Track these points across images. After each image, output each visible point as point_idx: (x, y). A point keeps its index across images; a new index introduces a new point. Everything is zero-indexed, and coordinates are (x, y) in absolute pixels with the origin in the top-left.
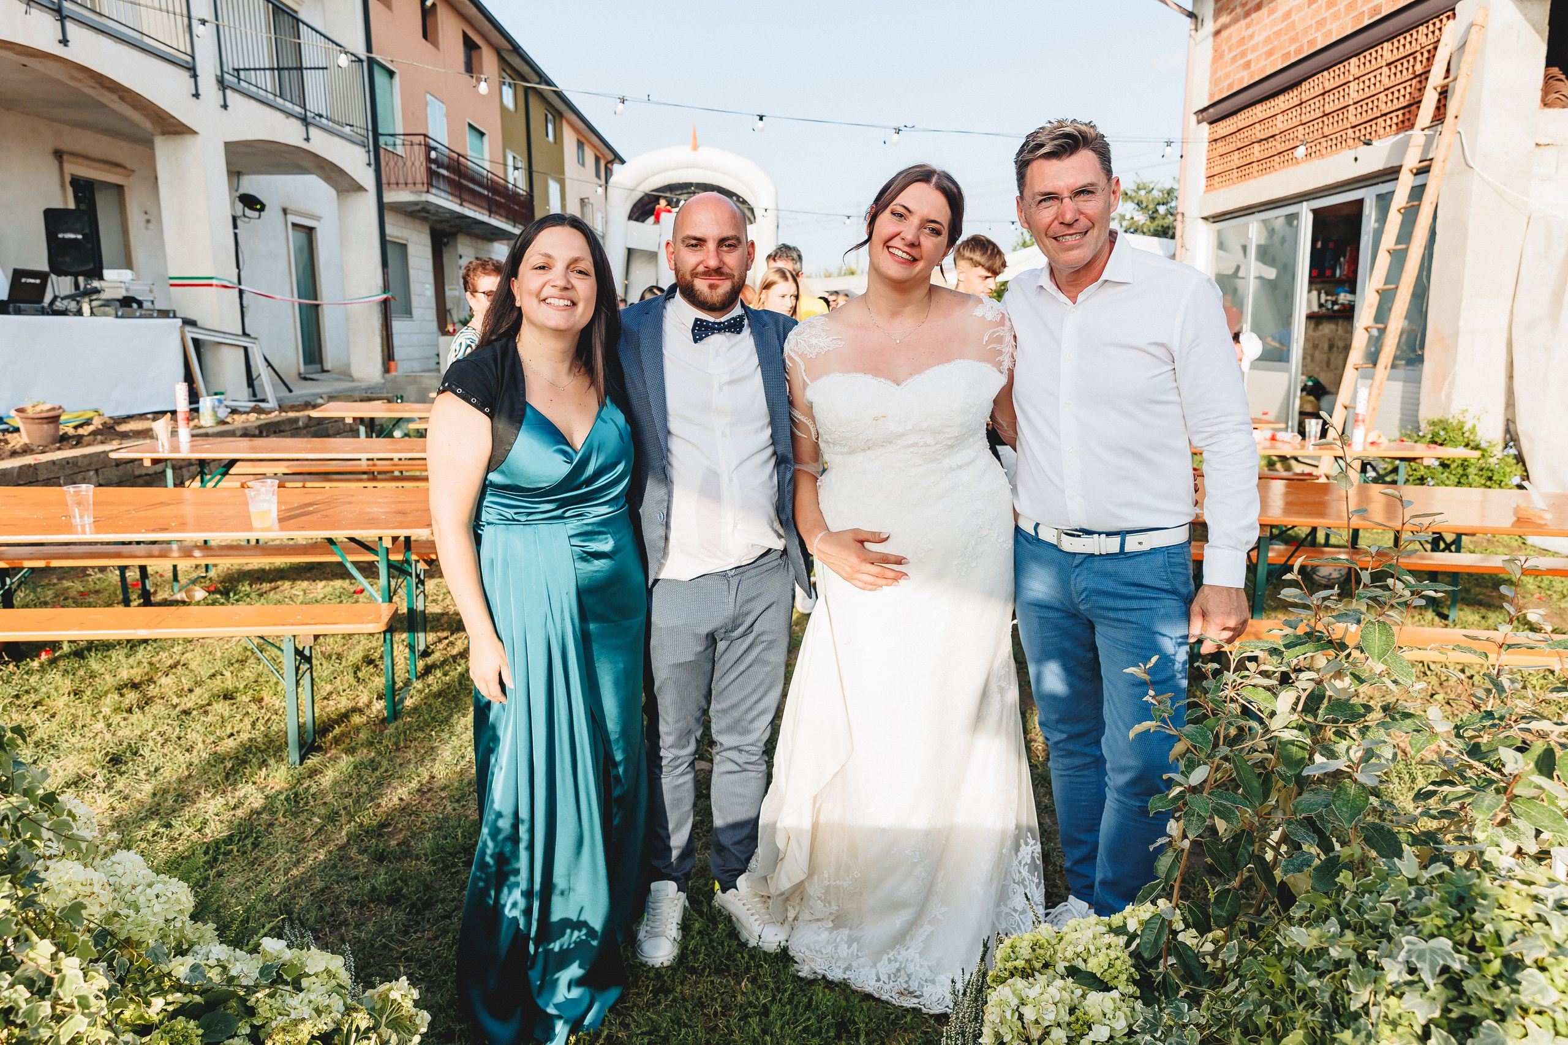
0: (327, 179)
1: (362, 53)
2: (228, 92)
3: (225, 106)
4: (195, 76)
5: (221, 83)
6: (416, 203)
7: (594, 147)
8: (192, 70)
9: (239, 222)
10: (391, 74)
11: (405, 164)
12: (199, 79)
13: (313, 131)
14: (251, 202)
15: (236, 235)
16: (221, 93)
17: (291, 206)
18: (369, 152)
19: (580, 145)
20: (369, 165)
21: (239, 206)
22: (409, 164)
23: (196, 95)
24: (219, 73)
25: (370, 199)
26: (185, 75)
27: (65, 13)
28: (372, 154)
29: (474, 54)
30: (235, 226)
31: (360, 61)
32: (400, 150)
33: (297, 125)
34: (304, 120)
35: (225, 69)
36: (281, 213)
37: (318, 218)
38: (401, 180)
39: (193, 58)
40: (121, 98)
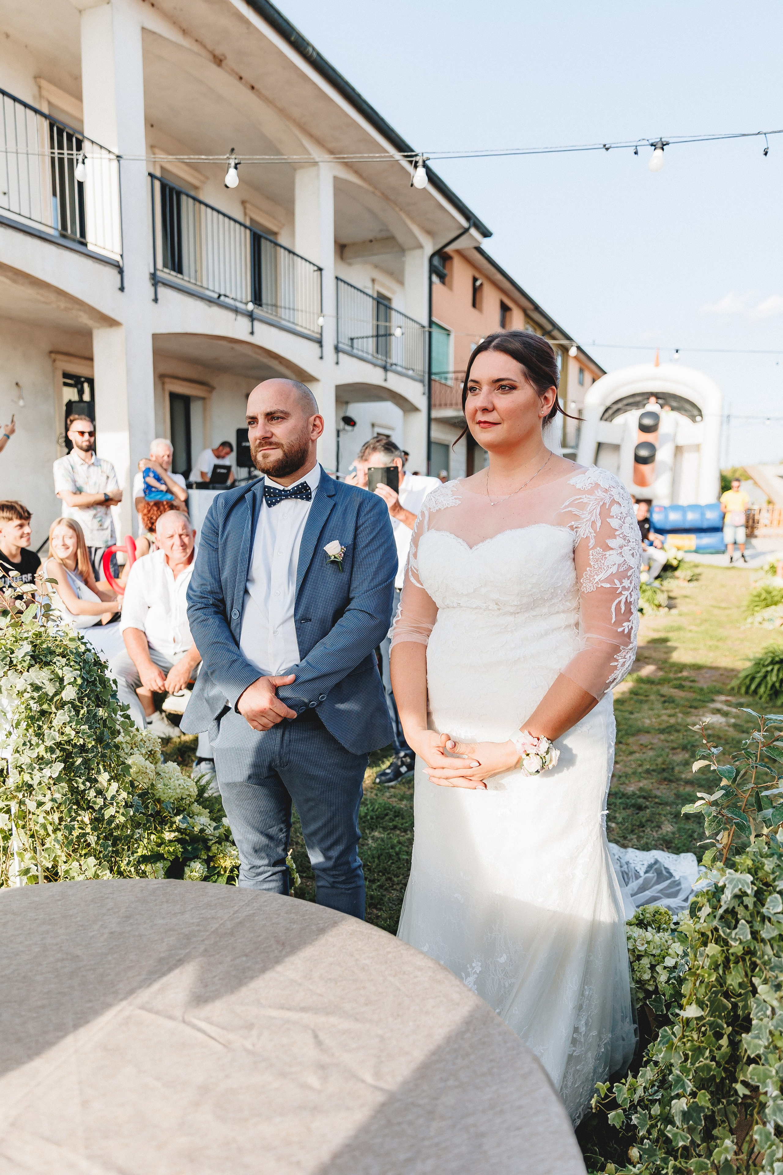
0: (398, 404)
1: (425, 322)
2: (341, 355)
3: (337, 363)
4: (321, 346)
5: (337, 350)
6: (456, 418)
7: (592, 372)
8: (320, 343)
9: (341, 434)
10: (448, 332)
11: (451, 392)
12: (324, 348)
13: (390, 375)
14: (349, 421)
15: (338, 442)
16: (335, 356)
17: (377, 422)
18: (424, 386)
19: (581, 371)
20: (424, 394)
21: (342, 424)
22: (454, 391)
23: (321, 358)
24: (336, 343)
25: (423, 417)
26: (316, 346)
27: (254, 316)
28: (427, 387)
29: (508, 314)
30: (338, 436)
31: (424, 327)
32: (450, 383)
33: (380, 372)
34: (385, 368)
35: (340, 340)
36: (370, 427)
37: (392, 429)
38: (448, 402)
39: (321, 334)
40: (281, 363)
